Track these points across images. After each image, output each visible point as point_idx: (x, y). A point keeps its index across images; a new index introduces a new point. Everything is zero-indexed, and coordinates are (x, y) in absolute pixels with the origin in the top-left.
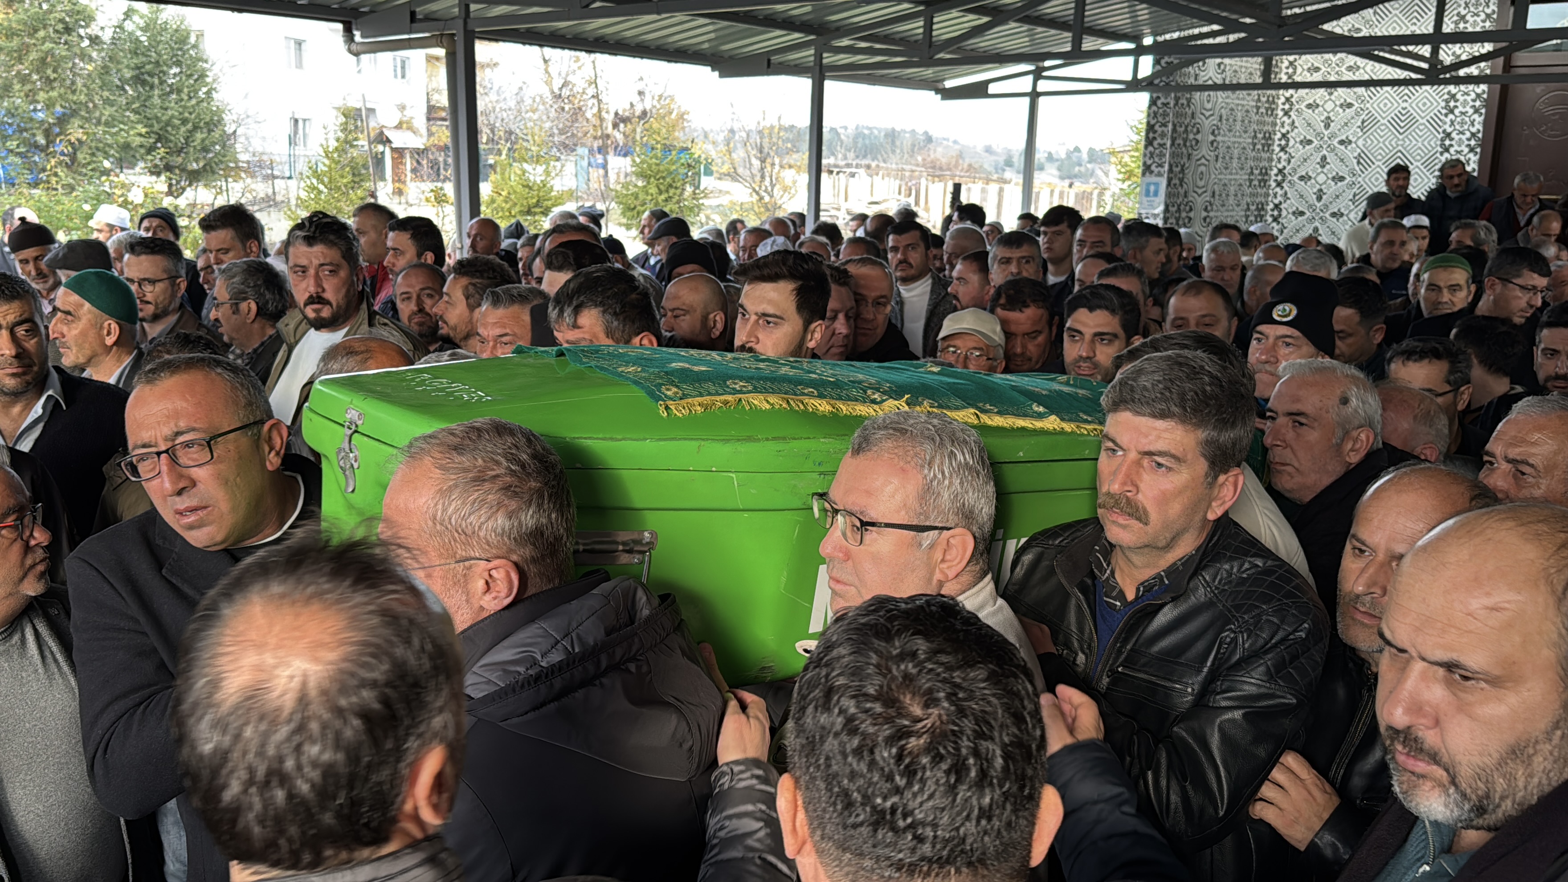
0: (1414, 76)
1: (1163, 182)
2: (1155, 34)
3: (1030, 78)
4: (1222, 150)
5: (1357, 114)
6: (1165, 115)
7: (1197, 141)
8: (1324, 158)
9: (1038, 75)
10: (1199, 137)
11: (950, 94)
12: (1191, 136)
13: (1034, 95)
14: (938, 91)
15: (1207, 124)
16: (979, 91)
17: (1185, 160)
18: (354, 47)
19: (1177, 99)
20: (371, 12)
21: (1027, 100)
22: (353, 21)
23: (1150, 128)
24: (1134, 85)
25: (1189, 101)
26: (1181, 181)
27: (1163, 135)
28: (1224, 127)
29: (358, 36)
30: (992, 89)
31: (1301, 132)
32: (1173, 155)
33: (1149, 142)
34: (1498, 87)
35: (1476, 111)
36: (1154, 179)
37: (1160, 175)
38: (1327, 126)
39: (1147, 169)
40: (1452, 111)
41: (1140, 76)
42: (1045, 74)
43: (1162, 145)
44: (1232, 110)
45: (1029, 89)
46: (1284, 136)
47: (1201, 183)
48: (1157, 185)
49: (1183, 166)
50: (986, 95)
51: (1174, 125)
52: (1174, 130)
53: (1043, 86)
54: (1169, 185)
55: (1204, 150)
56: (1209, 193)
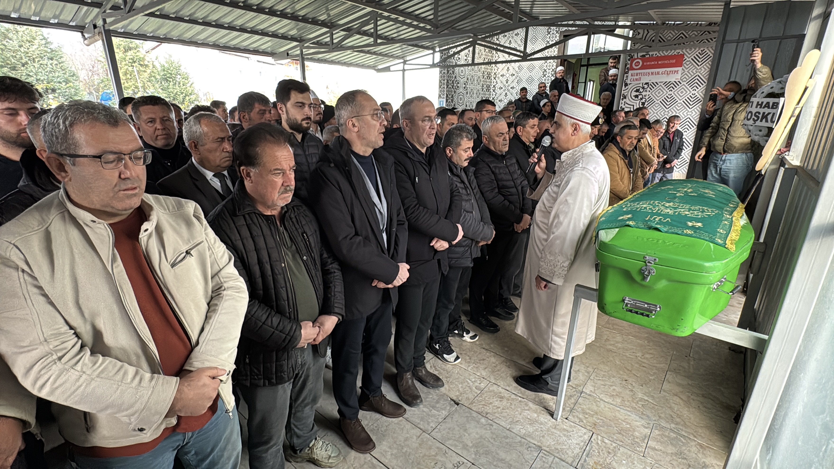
1: (445, 100)
2: (440, 47)
3: (402, 64)
4: (469, 90)
5: (516, 78)
6: (444, 77)
7: (458, 87)
8: (506, 94)
9: (405, 63)
10: (459, 85)
11: (379, 71)
12: (455, 85)
13: (404, 70)
14: (375, 70)
15: (462, 81)
16: (387, 69)
17: (453, 93)
19: (448, 71)
21: (401, 72)
23: (440, 82)
24: (433, 65)
25: (453, 72)
26: (452, 101)
27: (444, 84)
28: (469, 82)
30: (392, 68)
31: (499, 85)
32: (448, 91)
33: (440, 87)
36: (442, 100)
37: (443, 98)
38: (507, 82)
39: (440, 96)
41: (435, 62)
42: (407, 63)
43: (444, 88)
44: (472, 76)
45: (402, 69)
46: (494, 86)
47: (461, 102)
48: (443, 101)
49: (452, 96)
50: (389, 71)
51: (448, 81)
52: (448, 82)
53: (406, 67)
54: (447, 101)
55: (461, 90)
56: (465, 105)
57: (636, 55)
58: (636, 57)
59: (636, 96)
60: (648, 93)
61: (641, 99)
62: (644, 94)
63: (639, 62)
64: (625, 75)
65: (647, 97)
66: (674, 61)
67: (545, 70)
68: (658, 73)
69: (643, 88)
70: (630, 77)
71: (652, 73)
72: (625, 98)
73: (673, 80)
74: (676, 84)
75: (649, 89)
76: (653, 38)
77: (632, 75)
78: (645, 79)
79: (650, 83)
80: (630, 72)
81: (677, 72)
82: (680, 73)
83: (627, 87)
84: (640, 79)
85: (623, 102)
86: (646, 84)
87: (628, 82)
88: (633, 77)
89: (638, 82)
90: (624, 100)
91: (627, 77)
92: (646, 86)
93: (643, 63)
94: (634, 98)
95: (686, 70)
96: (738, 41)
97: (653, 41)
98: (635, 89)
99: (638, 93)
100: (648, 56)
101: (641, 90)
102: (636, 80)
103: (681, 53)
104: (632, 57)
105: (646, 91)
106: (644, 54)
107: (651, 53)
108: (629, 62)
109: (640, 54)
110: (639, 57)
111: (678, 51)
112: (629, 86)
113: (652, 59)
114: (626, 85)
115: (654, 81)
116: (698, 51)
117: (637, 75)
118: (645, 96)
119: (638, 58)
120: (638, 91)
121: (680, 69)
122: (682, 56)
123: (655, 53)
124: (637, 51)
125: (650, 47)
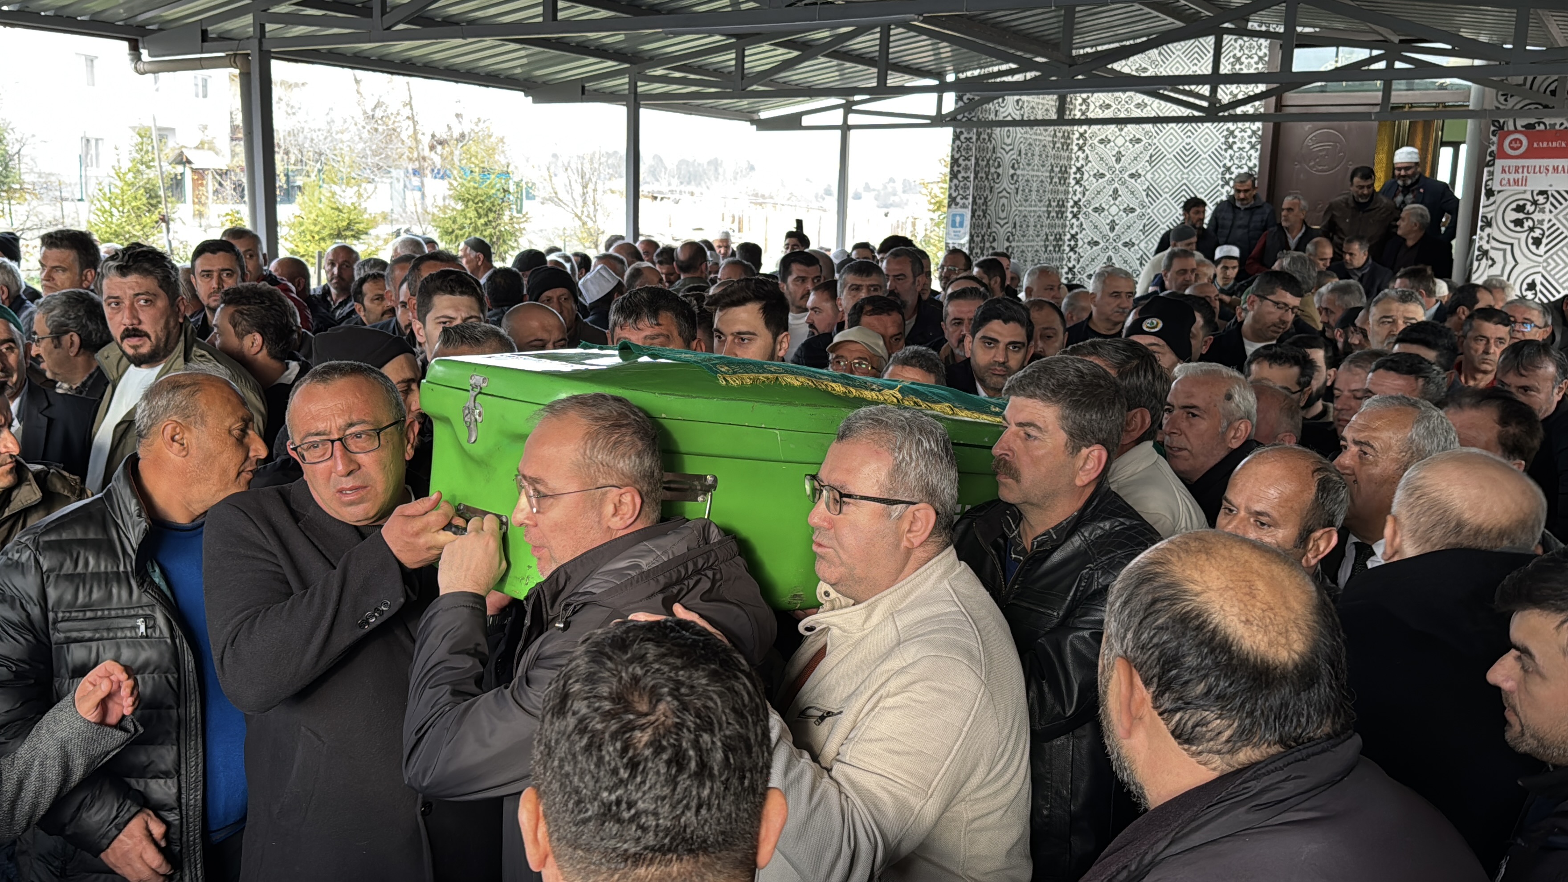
0: (1196, 114)
1: (968, 213)
2: (957, 71)
3: (841, 111)
4: (1022, 183)
5: (1146, 149)
6: (968, 149)
7: (999, 175)
8: (1116, 191)
9: (848, 108)
10: (1000, 171)
11: (765, 125)
12: (993, 170)
13: (845, 128)
14: (753, 122)
15: (1007, 158)
16: (792, 122)
17: (987, 192)
18: (140, 66)
19: (979, 135)
20: (160, 30)
21: (838, 133)
22: (140, 39)
23: (955, 161)
24: (938, 120)
25: (990, 136)
26: (985, 212)
27: (967, 169)
28: (1023, 161)
29: (145, 54)
30: (806, 121)
31: (1095, 166)
32: (976, 188)
33: (954, 175)
34: (1271, 124)
35: (1253, 147)
36: (959, 210)
37: (964, 206)
38: (1118, 160)
39: (952, 201)
40: (1231, 147)
41: (944, 112)
42: (854, 108)
43: (966, 178)
44: (1030, 144)
45: (840, 122)
46: (1079, 169)
47: (1003, 215)
48: (962, 216)
49: (986, 198)
51: (977, 159)
52: (977, 164)
53: (853, 119)
54: (973, 216)
55: (1005, 183)
56: (1010, 224)
57: (1511, 123)
58: (1512, 128)
59: (1518, 223)
60: (1547, 216)
61: (1531, 229)
62: (1537, 216)
63: (1516, 140)
64: (1486, 170)
65: (1546, 226)
69: (1535, 203)
70: (1498, 176)
71: (1556, 169)
72: (1489, 224)
75: (1548, 206)
76: (1552, 87)
77: (1504, 171)
78: (1538, 183)
79: (1551, 191)
80: (1499, 163)
83: (1492, 199)
84: (1525, 182)
85: (1484, 235)
86: (1541, 193)
87: (1496, 187)
88: (1506, 176)
89: (1523, 188)
90: (1488, 230)
91: (1491, 173)
92: (1541, 199)
93: (1530, 144)
94: (1511, 226)
97: (1553, 93)
98: (1514, 205)
99: (1521, 216)
100: (1542, 127)
101: (1530, 208)
102: (1516, 182)
104: (1501, 128)
105: (1542, 211)
106: (1533, 121)
107: (1547, 121)
108: (1495, 139)
109: (1521, 123)
110: (1519, 127)
112: (1498, 198)
113: (1553, 134)
114: (1490, 193)
115: (1561, 189)
117: (1517, 171)
118: (1541, 222)
119: (1516, 131)
120: (1520, 209)
123: (1558, 121)
124: (1515, 114)
125: (1546, 107)
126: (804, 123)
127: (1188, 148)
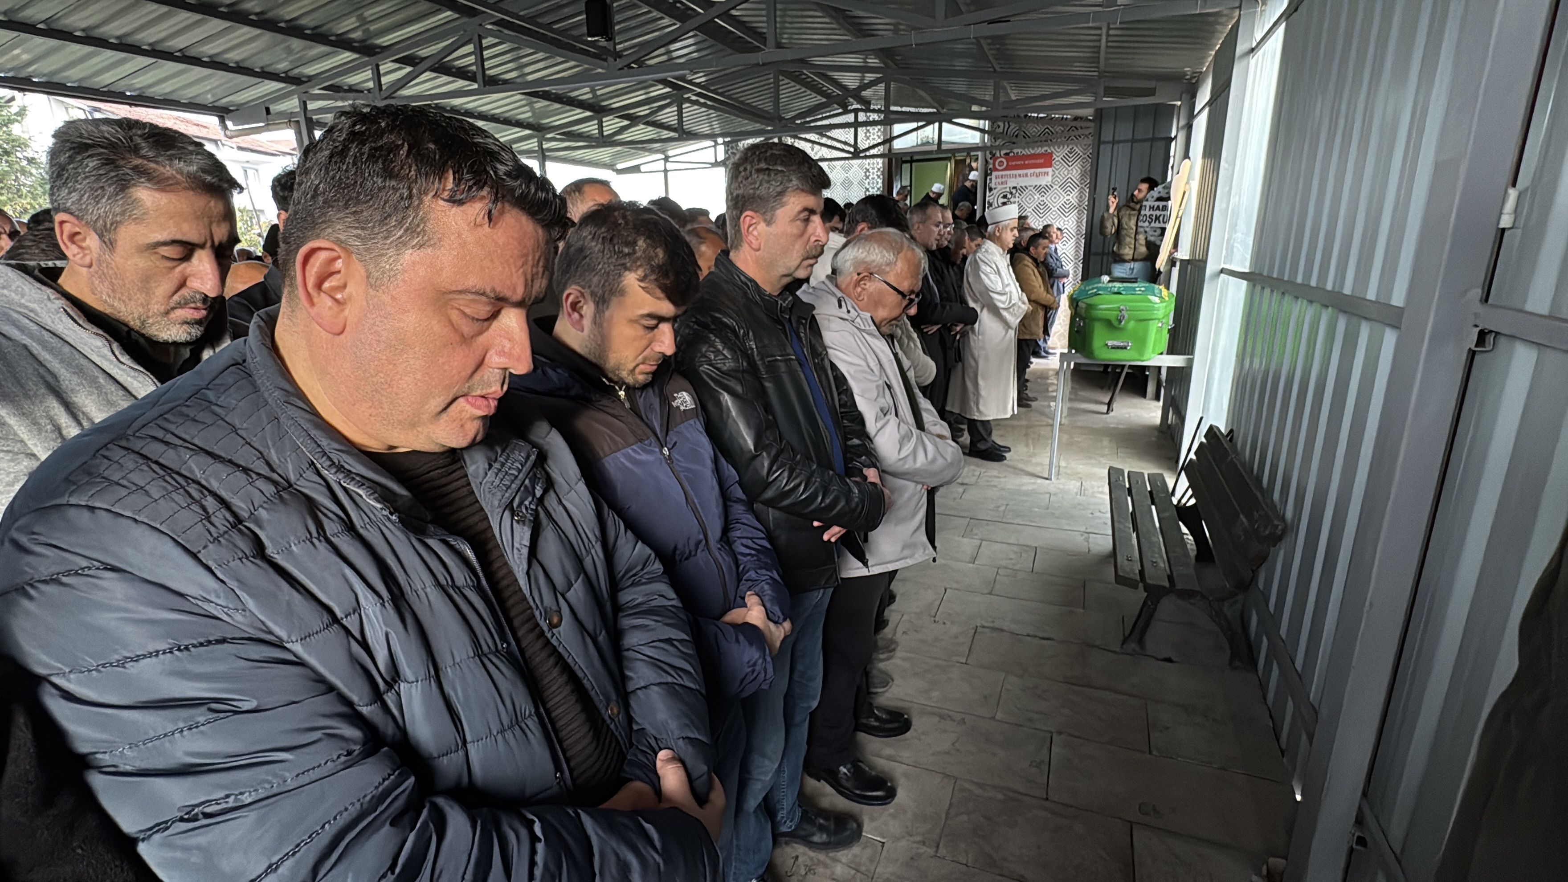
0: (848, 155)
2: (723, 137)
3: (663, 162)
9: (666, 159)
13: (666, 171)
16: (636, 169)
18: (228, 133)
20: (237, 110)
21: (663, 174)
22: (225, 115)
24: (716, 164)
30: (643, 168)
34: (886, 160)
35: (879, 177)
40: (868, 178)
41: (719, 160)
42: (670, 159)
45: (663, 169)
50: (640, 172)
53: (669, 166)
57: (998, 152)
58: (998, 155)
63: (1003, 162)
64: (988, 178)
66: (1042, 161)
67: (868, 170)
68: (1026, 175)
69: (1011, 193)
70: (994, 181)
71: (1020, 175)
73: (1044, 183)
74: (1048, 188)
75: (1017, 194)
76: (1016, 133)
77: (996, 178)
78: (1012, 183)
79: (1018, 187)
80: (994, 174)
81: (1047, 173)
82: (1051, 173)
83: (991, 193)
84: (1006, 183)
86: (1014, 188)
87: (993, 186)
88: (998, 180)
89: (1006, 186)
91: (991, 179)
92: (1014, 191)
93: (1008, 163)
95: (1057, 172)
96: (1113, 142)
97: (1017, 136)
98: (1002, 195)
100: (1013, 154)
101: (1009, 196)
102: (1002, 183)
103: (1049, 151)
104: (994, 155)
106: (1008, 151)
107: (1015, 151)
108: (991, 161)
109: (1003, 152)
110: (1002, 155)
111: (1045, 148)
112: (994, 192)
113: (1017, 157)
114: (991, 190)
115: (1023, 185)
116: (1066, 150)
117: (1002, 177)
119: (1001, 157)
120: (1005, 197)
121: (1050, 170)
122: (1051, 154)
123: (1019, 151)
124: (1000, 148)
125: (1014, 143)
126: (642, 170)
127: (847, 179)
